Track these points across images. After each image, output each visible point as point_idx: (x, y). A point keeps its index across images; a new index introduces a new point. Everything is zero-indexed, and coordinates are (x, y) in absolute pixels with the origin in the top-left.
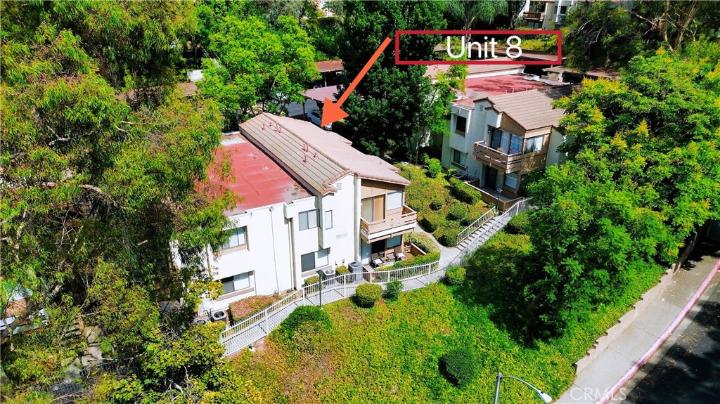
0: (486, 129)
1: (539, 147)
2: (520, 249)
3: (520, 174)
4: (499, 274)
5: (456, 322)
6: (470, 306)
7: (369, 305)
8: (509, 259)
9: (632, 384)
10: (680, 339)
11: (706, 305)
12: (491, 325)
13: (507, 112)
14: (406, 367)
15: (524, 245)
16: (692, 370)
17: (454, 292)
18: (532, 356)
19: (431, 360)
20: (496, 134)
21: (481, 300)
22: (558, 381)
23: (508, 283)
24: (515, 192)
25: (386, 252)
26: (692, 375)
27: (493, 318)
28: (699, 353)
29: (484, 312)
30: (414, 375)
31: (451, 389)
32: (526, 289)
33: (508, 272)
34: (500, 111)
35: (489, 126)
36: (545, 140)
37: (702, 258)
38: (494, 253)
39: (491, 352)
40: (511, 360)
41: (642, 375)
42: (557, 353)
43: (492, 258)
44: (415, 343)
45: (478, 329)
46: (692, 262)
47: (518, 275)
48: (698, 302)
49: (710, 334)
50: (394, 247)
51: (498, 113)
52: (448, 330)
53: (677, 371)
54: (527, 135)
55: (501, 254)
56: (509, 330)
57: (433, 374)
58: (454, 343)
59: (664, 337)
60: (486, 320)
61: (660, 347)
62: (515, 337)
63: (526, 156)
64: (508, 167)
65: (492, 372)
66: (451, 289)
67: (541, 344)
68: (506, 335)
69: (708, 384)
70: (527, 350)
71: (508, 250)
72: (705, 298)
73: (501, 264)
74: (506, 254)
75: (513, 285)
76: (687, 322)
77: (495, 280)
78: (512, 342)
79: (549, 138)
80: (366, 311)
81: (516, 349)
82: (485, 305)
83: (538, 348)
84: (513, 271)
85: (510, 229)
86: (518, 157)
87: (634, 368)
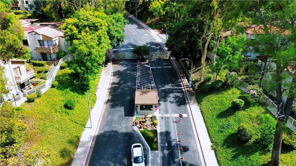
0: (37, 41)
1: (57, 44)
2: (67, 72)
3: (55, 53)
4: (66, 80)
5: (62, 95)
6: (63, 90)
7: (33, 101)
8: (66, 76)
9: (108, 93)
10: (113, 81)
11: (114, 73)
12: (72, 93)
13: (43, 34)
14: (56, 111)
15: (68, 71)
16: (118, 85)
17: (57, 89)
18: (85, 96)
19: (62, 107)
20: (41, 42)
21: (66, 87)
22: (94, 99)
23: (69, 82)
24: (56, 59)
25: (26, 87)
26: (118, 86)
27: (71, 91)
28: (117, 82)
29: (68, 90)
30: (59, 112)
31: (71, 111)
32: (75, 82)
33: (68, 79)
34: (40, 34)
35: (38, 40)
36: (58, 41)
37: (108, 63)
38: (61, 76)
39: (75, 99)
40: (81, 99)
41: (109, 91)
42: (90, 93)
43: (61, 77)
44: (55, 104)
45: (69, 95)
46: (106, 65)
47: (71, 79)
48: (112, 73)
49: (117, 77)
50: (28, 85)
51: (40, 35)
52: (61, 98)
53: (115, 87)
54: (53, 40)
55: (63, 75)
56: (77, 92)
57: (64, 110)
58: (65, 101)
59: (109, 82)
60: (70, 92)
61: (110, 84)
62: (79, 93)
63: (55, 46)
64: (52, 51)
65: (78, 104)
66: (55, 88)
67: (85, 93)
68: (76, 94)
69: (122, 86)
70: (83, 95)
71: (65, 74)
72: (113, 71)
73: (65, 78)
74: (64, 75)
75: (71, 81)
76: (112, 77)
77: (66, 82)
78: (79, 95)
79: (59, 40)
80: (33, 103)
81: (81, 96)
82: (67, 88)
83: (85, 94)
84: (69, 78)
85: (62, 68)
86: (53, 47)
87: (107, 90)
